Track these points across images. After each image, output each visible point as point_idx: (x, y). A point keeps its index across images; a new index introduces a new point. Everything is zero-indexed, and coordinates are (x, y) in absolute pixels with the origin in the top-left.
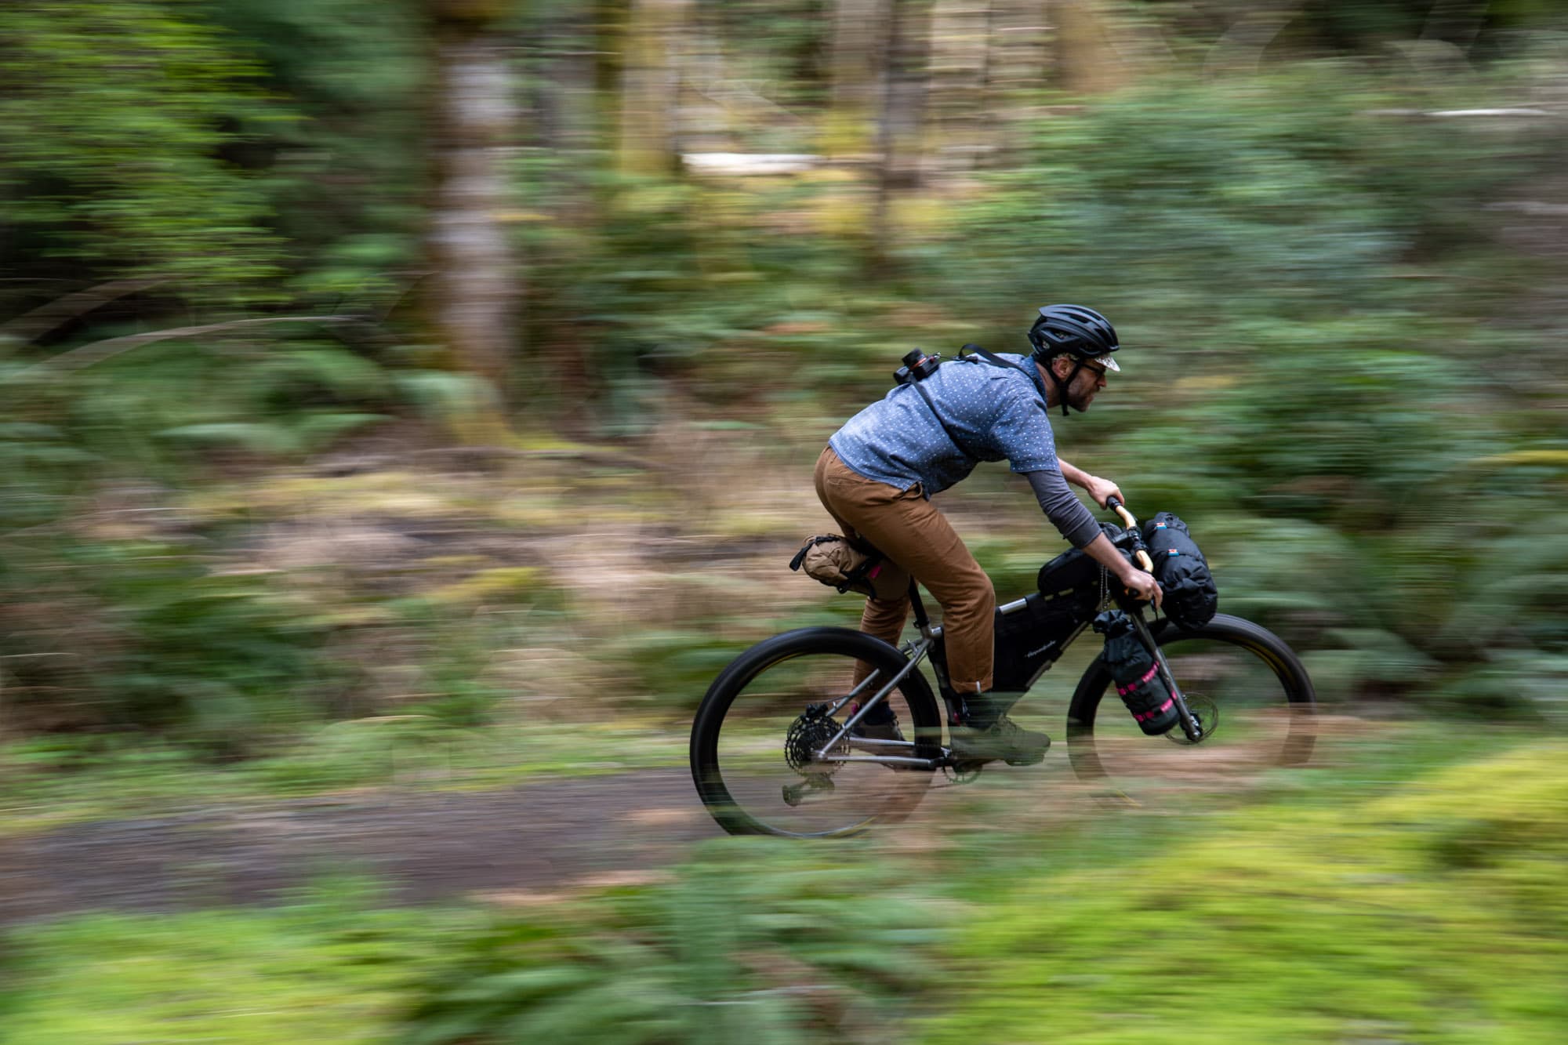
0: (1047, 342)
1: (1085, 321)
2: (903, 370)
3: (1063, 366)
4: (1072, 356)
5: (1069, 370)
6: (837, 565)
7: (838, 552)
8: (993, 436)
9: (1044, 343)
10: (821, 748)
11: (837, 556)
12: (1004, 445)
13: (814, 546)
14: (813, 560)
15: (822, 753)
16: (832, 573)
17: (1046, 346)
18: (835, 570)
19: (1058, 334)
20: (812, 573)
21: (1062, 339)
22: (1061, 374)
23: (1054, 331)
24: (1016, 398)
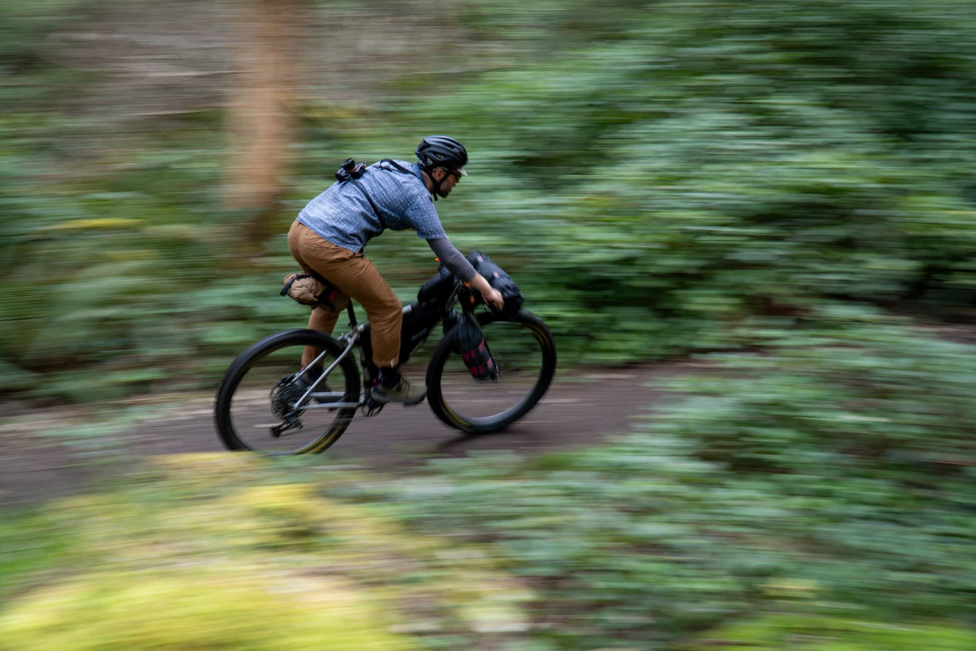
0: (431, 159)
1: (453, 147)
2: (341, 171)
3: (438, 173)
4: (445, 168)
5: (442, 176)
6: (311, 292)
7: (312, 284)
8: (407, 217)
9: (428, 159)
10: (296, 401)
11: (312, 287)
12: (415, 223)
13: (296, 281)
14: (297, 290)
15: (296, 405)
16: (309, 298)
17: (430, 162)
18: (311, 296)
19: (437, 155)
20: (297, 298)
21: (440, 158)
22: (438, 178)
23: (435, 153)
24: (418, 194)
